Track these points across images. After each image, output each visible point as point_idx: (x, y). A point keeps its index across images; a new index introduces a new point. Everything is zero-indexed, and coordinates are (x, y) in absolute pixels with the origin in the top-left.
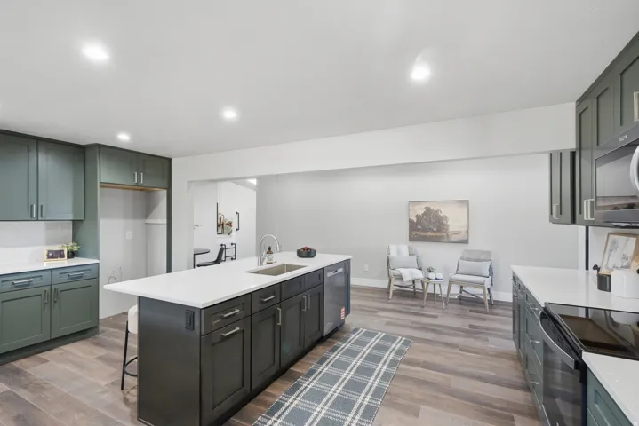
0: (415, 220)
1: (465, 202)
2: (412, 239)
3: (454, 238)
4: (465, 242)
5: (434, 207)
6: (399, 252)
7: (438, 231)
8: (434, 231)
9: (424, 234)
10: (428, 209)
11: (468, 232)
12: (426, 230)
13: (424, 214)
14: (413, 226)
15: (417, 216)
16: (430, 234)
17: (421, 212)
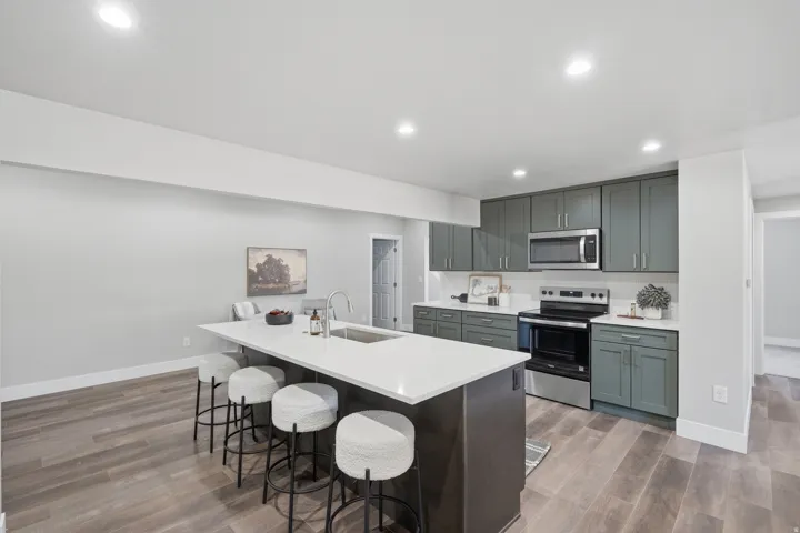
0: (255, 269)
1: (302, 251)
2: (251, 294)
3: (295, 289)
4: (303, 292)
5: (276, 256)
6: (245, 310)
7: (280, 282)
8: (275, 283)
9: (264, 286)
10: (270, 257)
11: (306, 281)
12: (268, 282)
13: (265, 264)
14: (252, 278)
15: (258, 266)
16: (271, 286)
17: (262, 260)
